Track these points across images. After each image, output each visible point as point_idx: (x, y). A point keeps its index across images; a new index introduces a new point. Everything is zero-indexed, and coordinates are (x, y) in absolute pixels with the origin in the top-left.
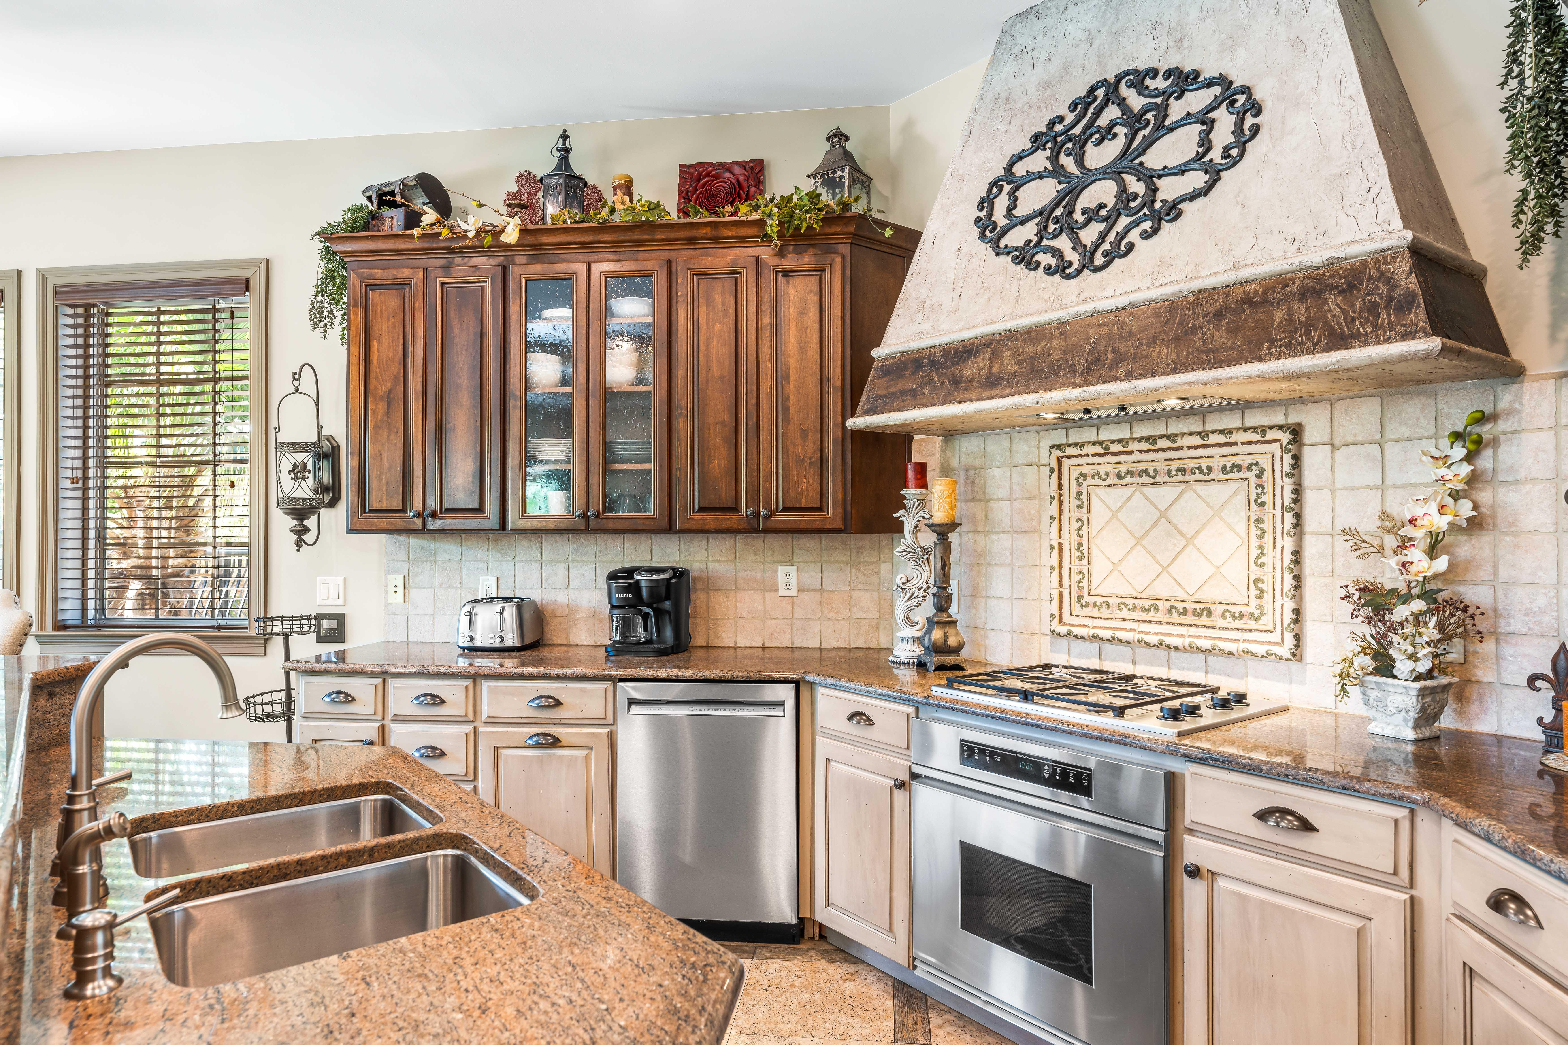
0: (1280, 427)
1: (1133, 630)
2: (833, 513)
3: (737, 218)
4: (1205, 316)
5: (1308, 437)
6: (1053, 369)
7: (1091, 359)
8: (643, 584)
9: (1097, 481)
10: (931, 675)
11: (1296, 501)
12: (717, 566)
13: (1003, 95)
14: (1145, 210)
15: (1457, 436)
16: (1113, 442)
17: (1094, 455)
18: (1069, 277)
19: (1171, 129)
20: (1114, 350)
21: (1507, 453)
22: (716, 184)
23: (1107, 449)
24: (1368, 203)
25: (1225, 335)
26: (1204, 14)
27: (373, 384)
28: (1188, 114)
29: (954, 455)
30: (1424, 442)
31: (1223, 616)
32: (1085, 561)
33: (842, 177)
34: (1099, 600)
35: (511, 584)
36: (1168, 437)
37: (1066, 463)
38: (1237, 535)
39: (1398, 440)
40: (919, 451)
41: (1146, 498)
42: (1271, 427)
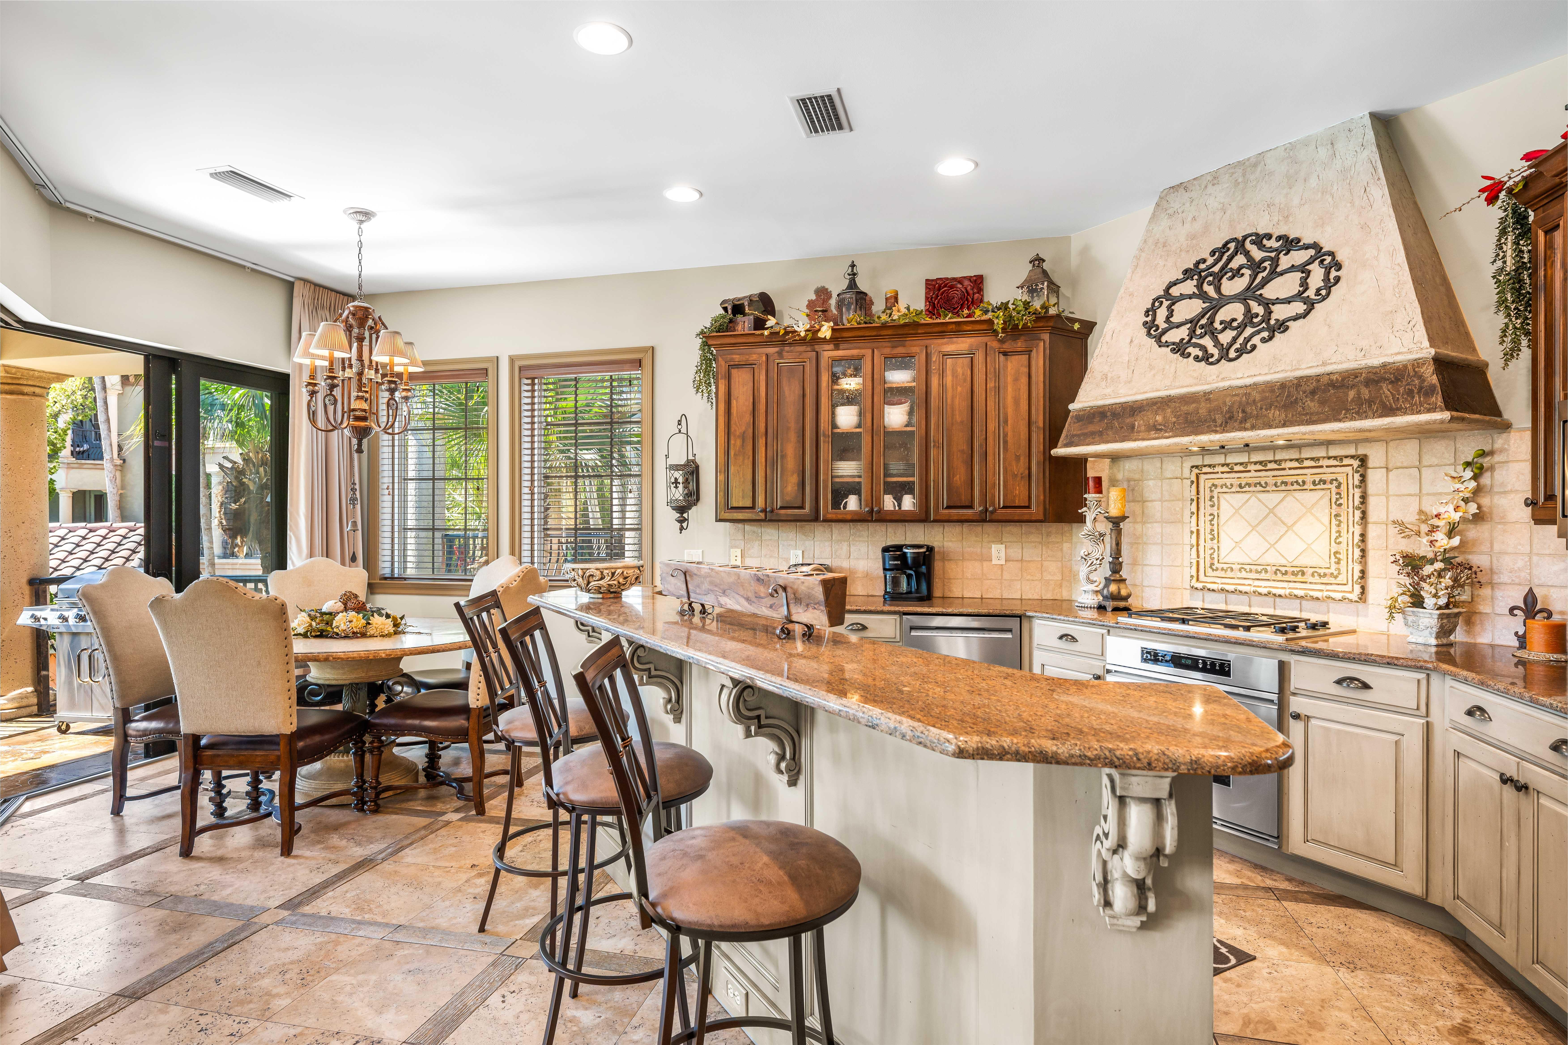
0: (1352, 457)
1: (1250, 585)
2: (1037, 510)
3: (973, 319)
4: (1304, 392)
5: (1371, 463)
6: (1201, 421)
7: (1227, 416)
8: (909, 555)
9: (1224, 490)
10: (1109, 614)
11: (1362, 503)
12: (950, 544)
13: (1161, 240)
14: (1264, 325)
15: (1468, 464)
16: (1236, 464)
17: (1222, 473)
18: (1212, 364)
19: (1281, 274)
20: (1244, 411)
21: (1500, 475)
22: (952, 293)
23: (1232, 468)
24: (1408, 330)
25: (1317, 405)
26: (1304, 201)
27: (733, 427)
28: (1293, 266)
29: (1119, 471)
30: (1447, 468)
31: (1313, 575)
32: (1215, 541)
33: (1042, 288)
34: (1225, 566)
35: (812, 555)
36: (1275, 462)
37: (1202, 478)
38: (1323, 524)
39: (1430, 466)
40: (1092, 468)
41: (1260, 500)
42: (1346, 457)
